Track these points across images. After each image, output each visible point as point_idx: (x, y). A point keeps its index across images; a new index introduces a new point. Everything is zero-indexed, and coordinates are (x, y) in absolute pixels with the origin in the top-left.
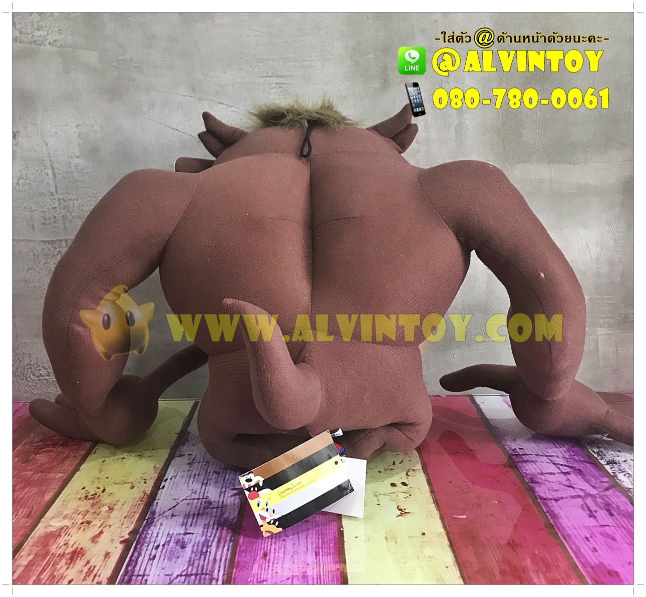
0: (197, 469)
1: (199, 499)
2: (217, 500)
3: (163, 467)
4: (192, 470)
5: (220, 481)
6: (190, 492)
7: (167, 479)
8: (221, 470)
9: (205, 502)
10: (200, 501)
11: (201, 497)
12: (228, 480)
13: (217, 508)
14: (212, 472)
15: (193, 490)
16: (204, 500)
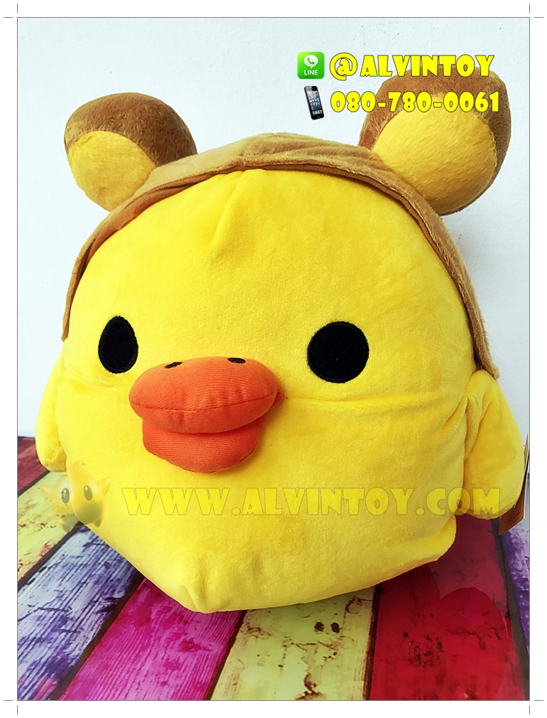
0: (90, 555)
1: (57, 610)
2: (77, 616)
3: (55, 546)
4: (82, 557)
5: (101, 582)
6: (56, 594)
7: (45, 568)
8: (115, 562)
9: (62, 616)
10: (58, 612)
11: (61, 608)
12: (112, 580)
13: (69, 631)
14: (103, 563)
15: (62, 591)
16: (63, 613)
